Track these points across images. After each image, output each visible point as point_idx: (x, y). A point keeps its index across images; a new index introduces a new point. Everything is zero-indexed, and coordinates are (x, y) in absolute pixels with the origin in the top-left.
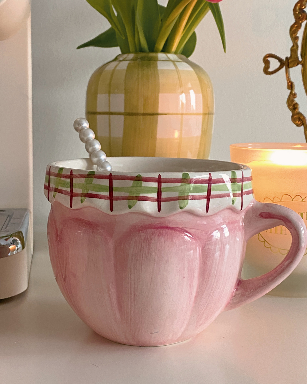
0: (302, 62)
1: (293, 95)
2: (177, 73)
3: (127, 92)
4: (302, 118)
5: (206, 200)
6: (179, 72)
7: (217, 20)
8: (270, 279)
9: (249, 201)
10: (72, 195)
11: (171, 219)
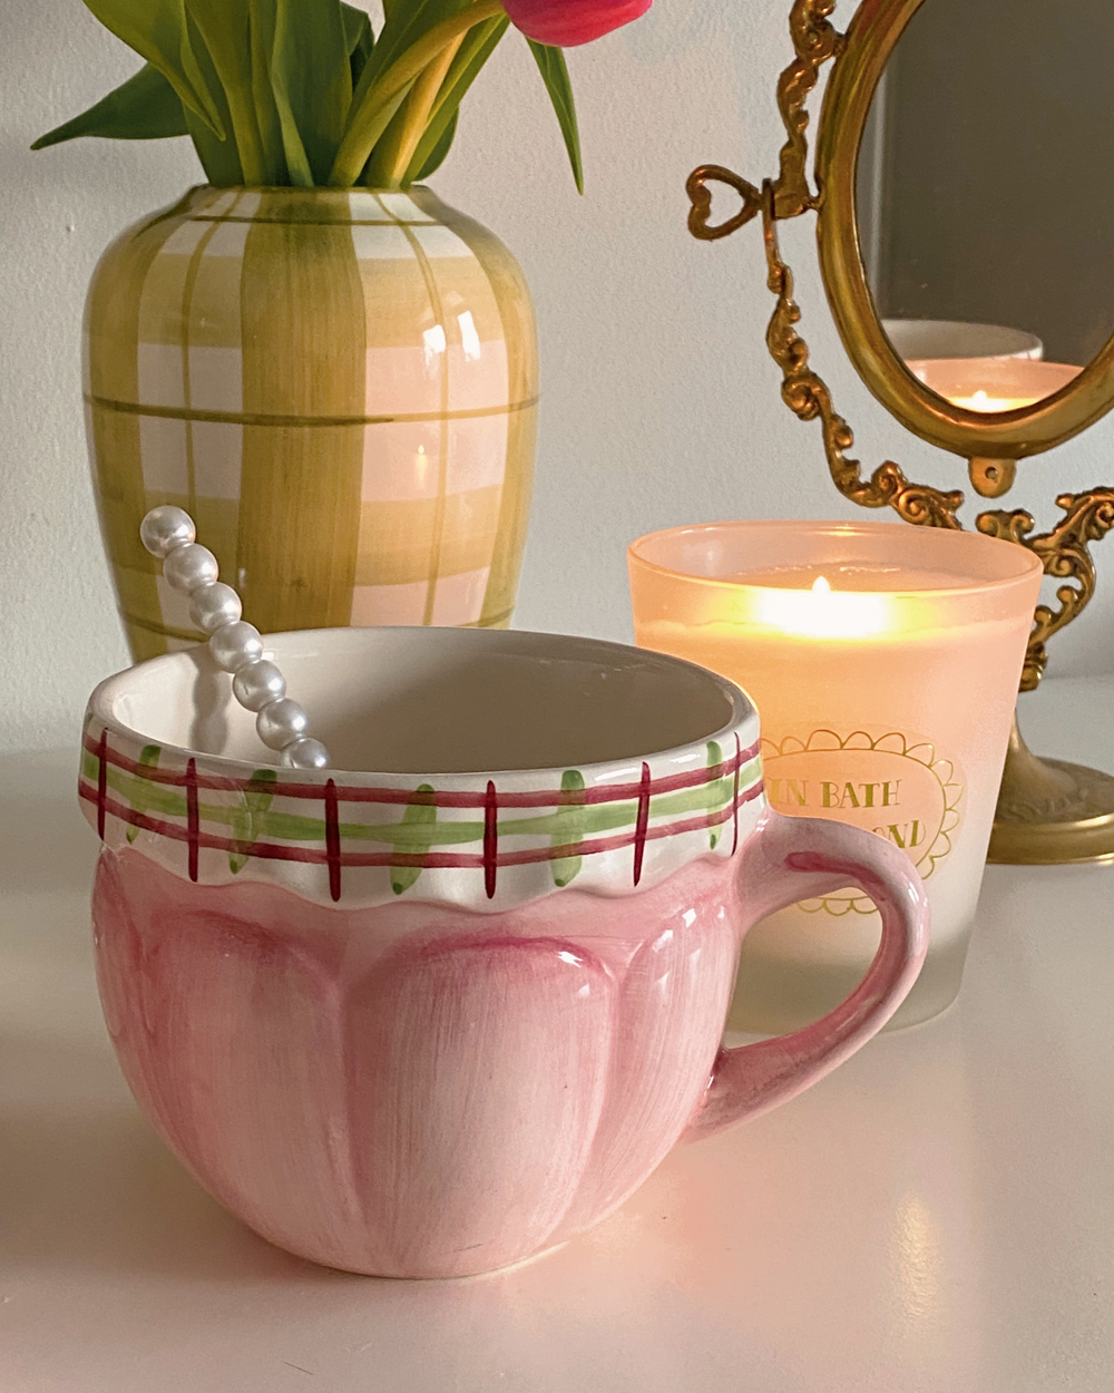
0: (821, 202)
1: (785, 314)
2: (424, 272)
3: (247, 342)
4: (816, 390)
5: (633, 846)
6: (428, 264)
7: (550, 79)
10: (194, 839)
11: (527, 914)
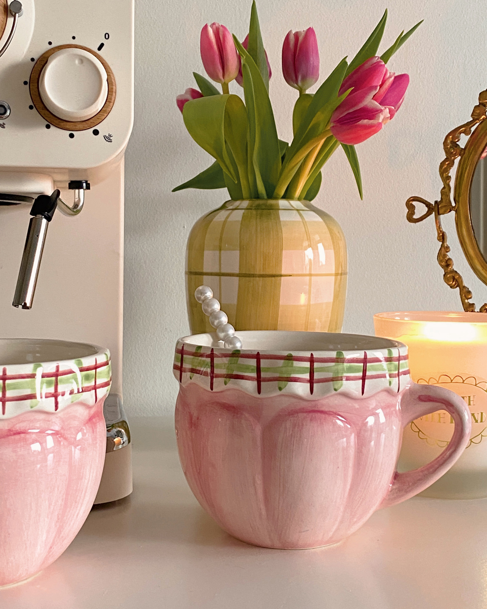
0: (456, 208)
1: (444, 249)
2: (304, 225)
3: (241, 248)
4: (457, 277)
5: (361, 381)
6: (306, 223)
7: (351, 161)
8: (431, 470)
9: (406, 382)
10: (213, 376)
11: (325, 402)
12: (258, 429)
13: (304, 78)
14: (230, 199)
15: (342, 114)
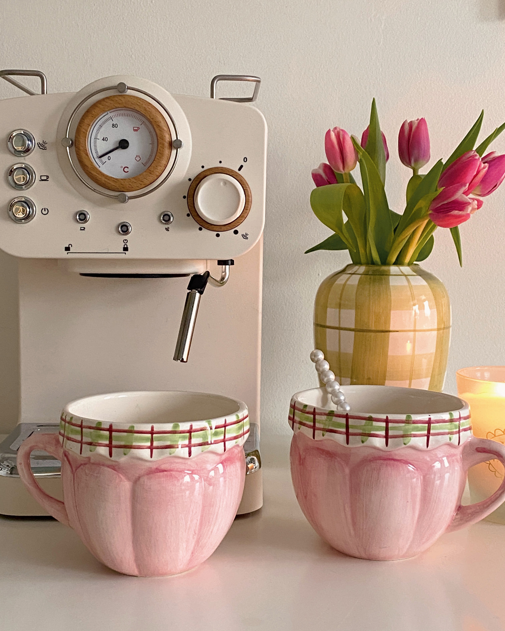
2: (410, 289)
3: (357, 308)
5: (426, 437)
6: (412, 287)
8: (485, 506)
9: (466, 437)
10: (314, 428)
11: (397, 452)
12: (347, 471)
13: (416, 161)
14: (352, 263)
15: (438, 204)
